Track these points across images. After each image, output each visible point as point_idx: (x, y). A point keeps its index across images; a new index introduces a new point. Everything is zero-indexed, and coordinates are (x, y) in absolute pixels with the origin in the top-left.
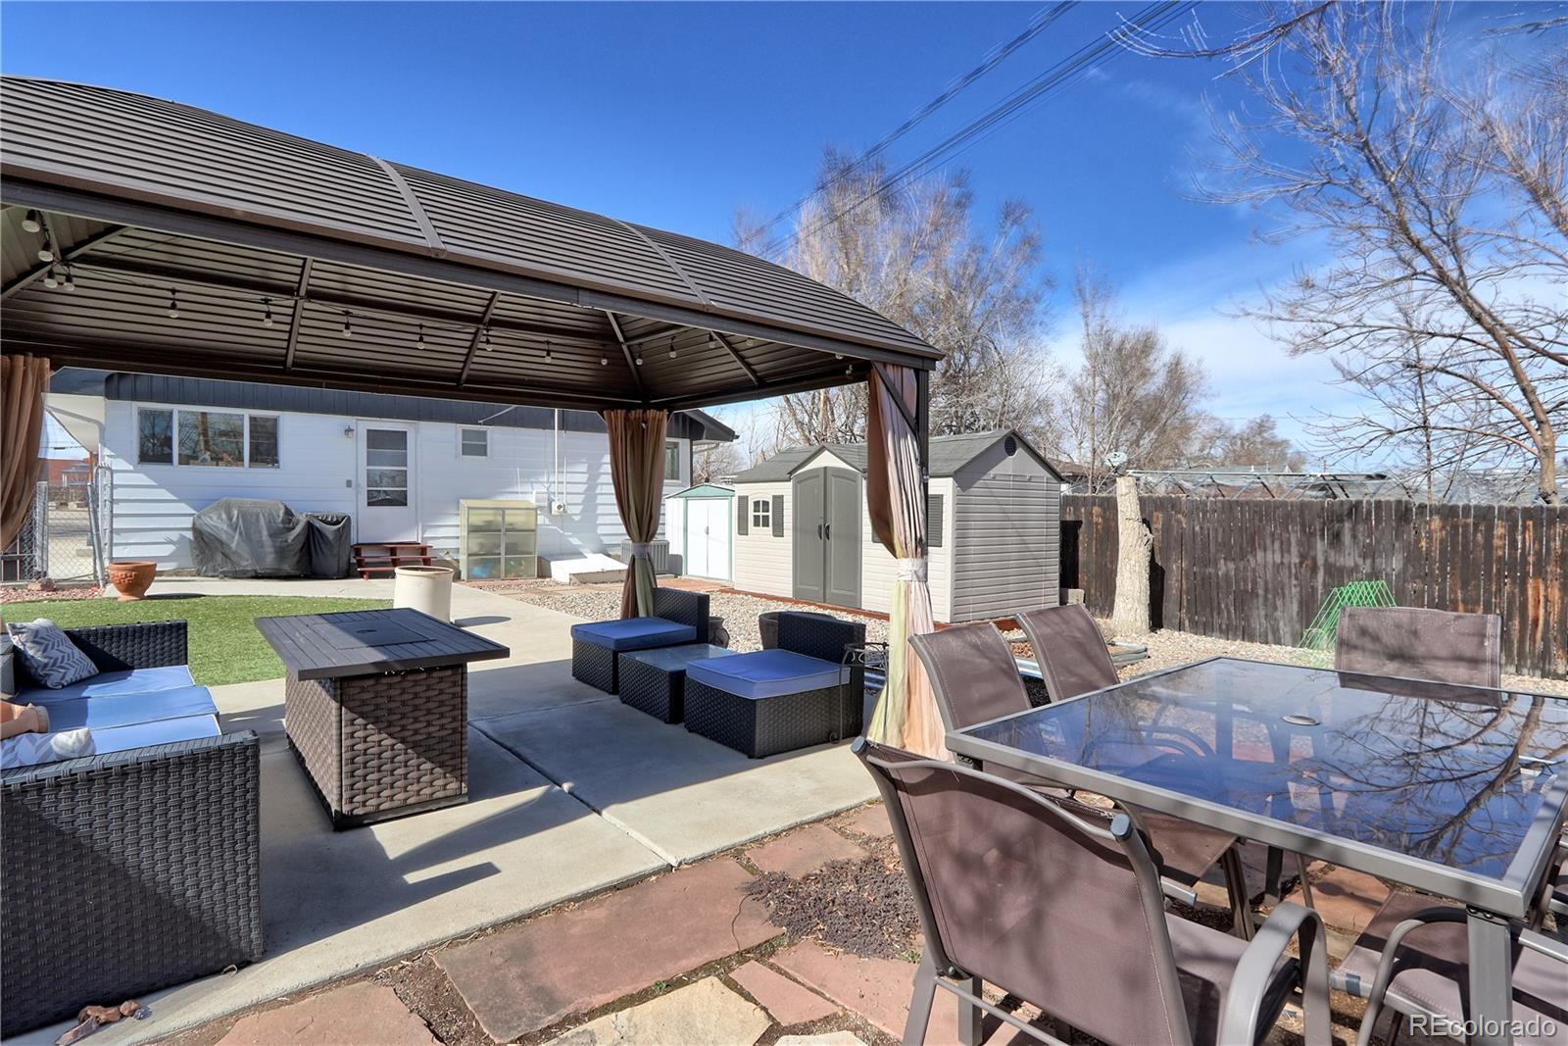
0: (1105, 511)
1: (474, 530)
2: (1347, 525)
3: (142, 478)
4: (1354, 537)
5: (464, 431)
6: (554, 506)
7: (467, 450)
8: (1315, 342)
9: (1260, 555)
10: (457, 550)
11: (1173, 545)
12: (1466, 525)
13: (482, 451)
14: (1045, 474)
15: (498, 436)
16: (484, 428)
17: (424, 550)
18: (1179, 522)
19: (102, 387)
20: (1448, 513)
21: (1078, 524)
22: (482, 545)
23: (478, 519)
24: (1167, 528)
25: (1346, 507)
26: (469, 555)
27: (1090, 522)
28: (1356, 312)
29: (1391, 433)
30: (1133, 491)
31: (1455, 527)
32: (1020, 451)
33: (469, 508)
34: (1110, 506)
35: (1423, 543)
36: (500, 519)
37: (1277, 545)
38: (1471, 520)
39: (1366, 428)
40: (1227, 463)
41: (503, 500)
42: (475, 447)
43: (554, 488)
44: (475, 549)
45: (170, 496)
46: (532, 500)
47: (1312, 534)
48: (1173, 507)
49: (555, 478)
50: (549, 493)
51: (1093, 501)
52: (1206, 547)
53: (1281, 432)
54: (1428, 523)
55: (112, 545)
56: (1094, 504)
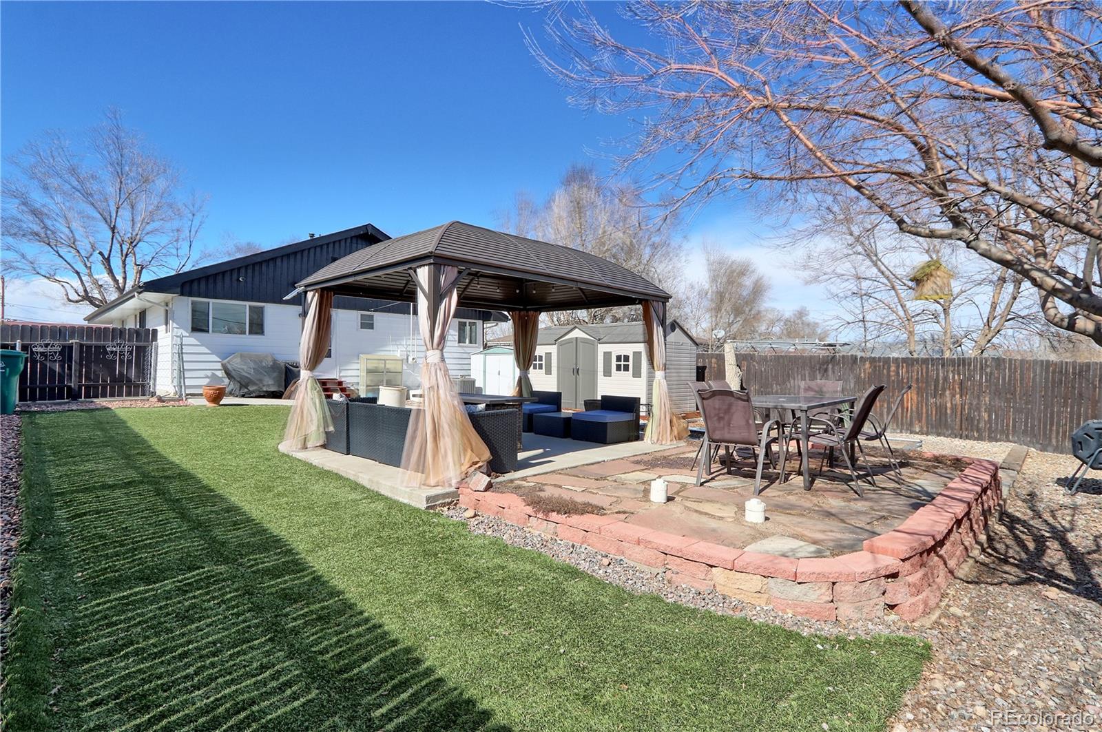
0: (718, 361)
1: (369, 372)
2: (830, 366)
3: (192, 341)
4: (834, 372)
5: (362, 315)
6: (410, 359)
7: (363, 326)
8: (816, 279)
9: (792, 382)
10: (358, 383)
11: (751, 377)
12: (879, 366)
13: (371, 326)
14: (689, 342)
15: (380, 318)
16: (372, 313)
17: (340, 383)
18: (754, 366)
19: (179, 289)
20: (873, 360)
21: (704, 368)
22: (372, 381)
23: (372, 365)
24: (748, 370)
25: (830, 358)
26: (367, 386)
27: (711, 367)
28: (833, 268)
29: (849, 323)
30: (733, 351)
31: (875, 367)
32: (677, 330)
33: (367, 359)
34: (721, 359)
35: (862, 375)
36: (383, 366)
37: (800, 376)
38: (881, 364)
39: (838, 321)
40: (783, 337)
41: (382, 354)
42: (368, 324)
43: (410, 348)
44: (369, 383)
45: (207, 351)
46: (398, 355)
47: (815, 372)
48: (751, 358)
49: (411, 342)
50: (407, 351)
51: (712, 356)
52: (767, 378)
53: (812, 317)
54: (864, 365)
55: (184, 378)
56: (712, 357)
